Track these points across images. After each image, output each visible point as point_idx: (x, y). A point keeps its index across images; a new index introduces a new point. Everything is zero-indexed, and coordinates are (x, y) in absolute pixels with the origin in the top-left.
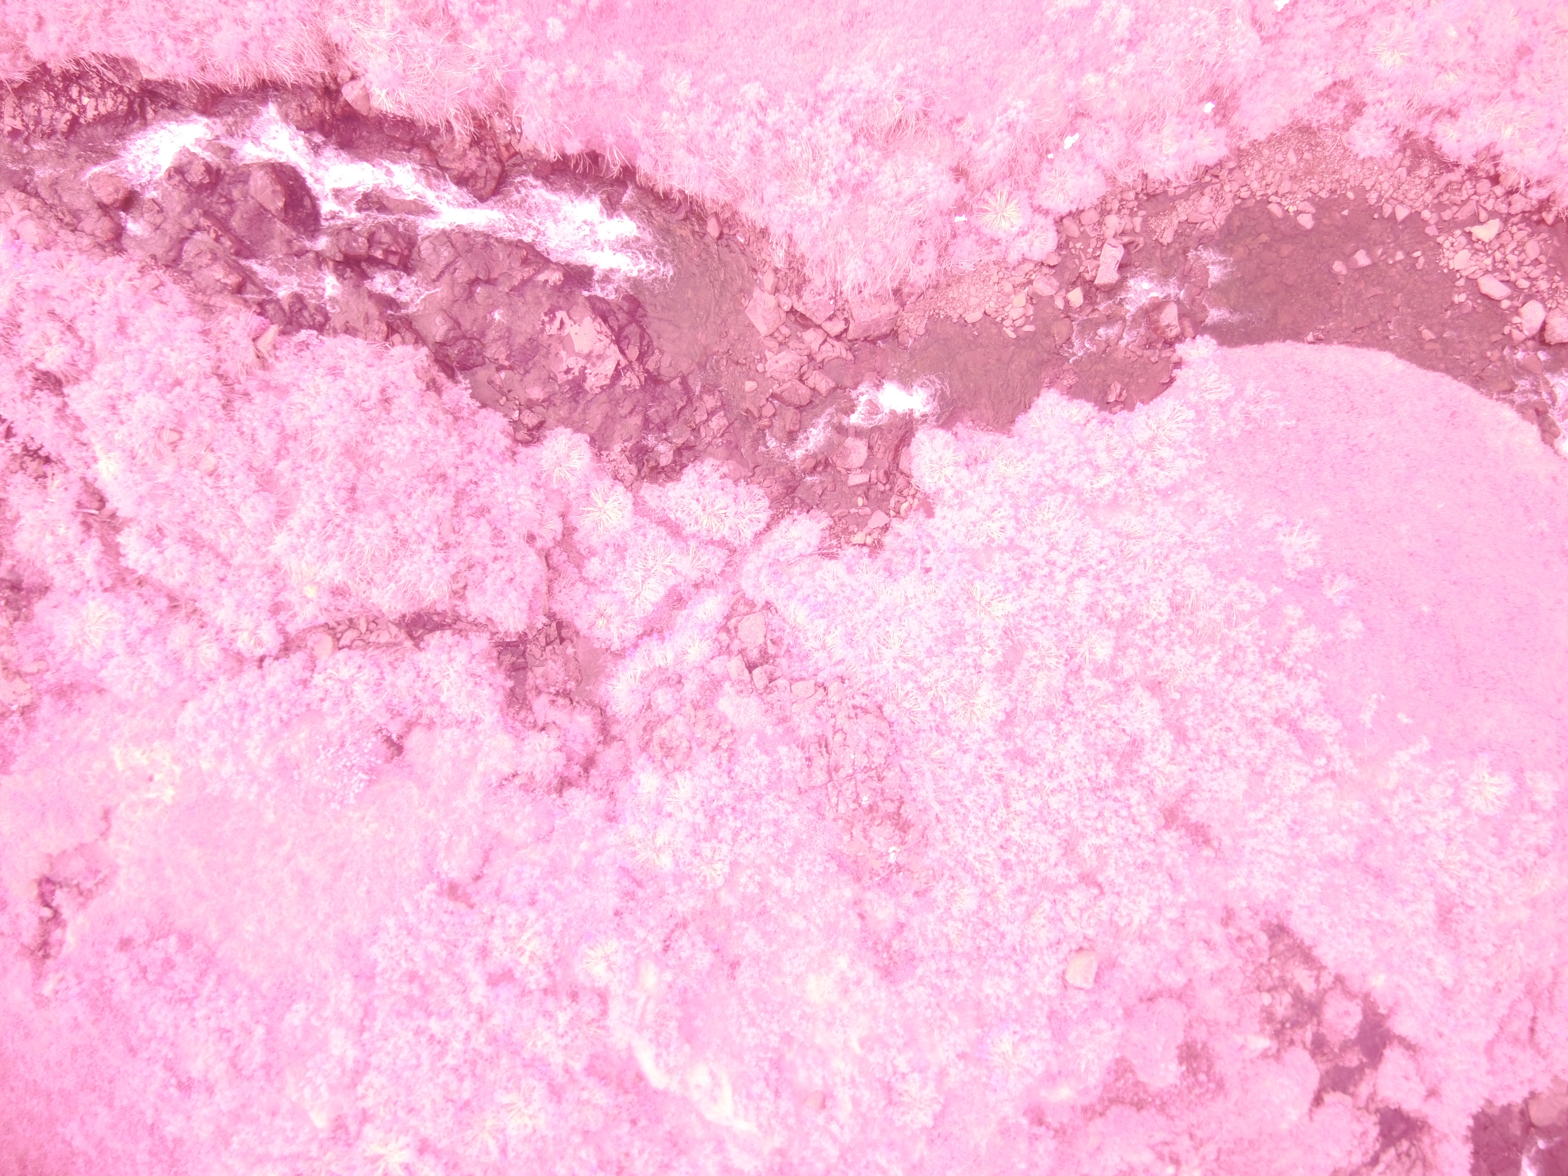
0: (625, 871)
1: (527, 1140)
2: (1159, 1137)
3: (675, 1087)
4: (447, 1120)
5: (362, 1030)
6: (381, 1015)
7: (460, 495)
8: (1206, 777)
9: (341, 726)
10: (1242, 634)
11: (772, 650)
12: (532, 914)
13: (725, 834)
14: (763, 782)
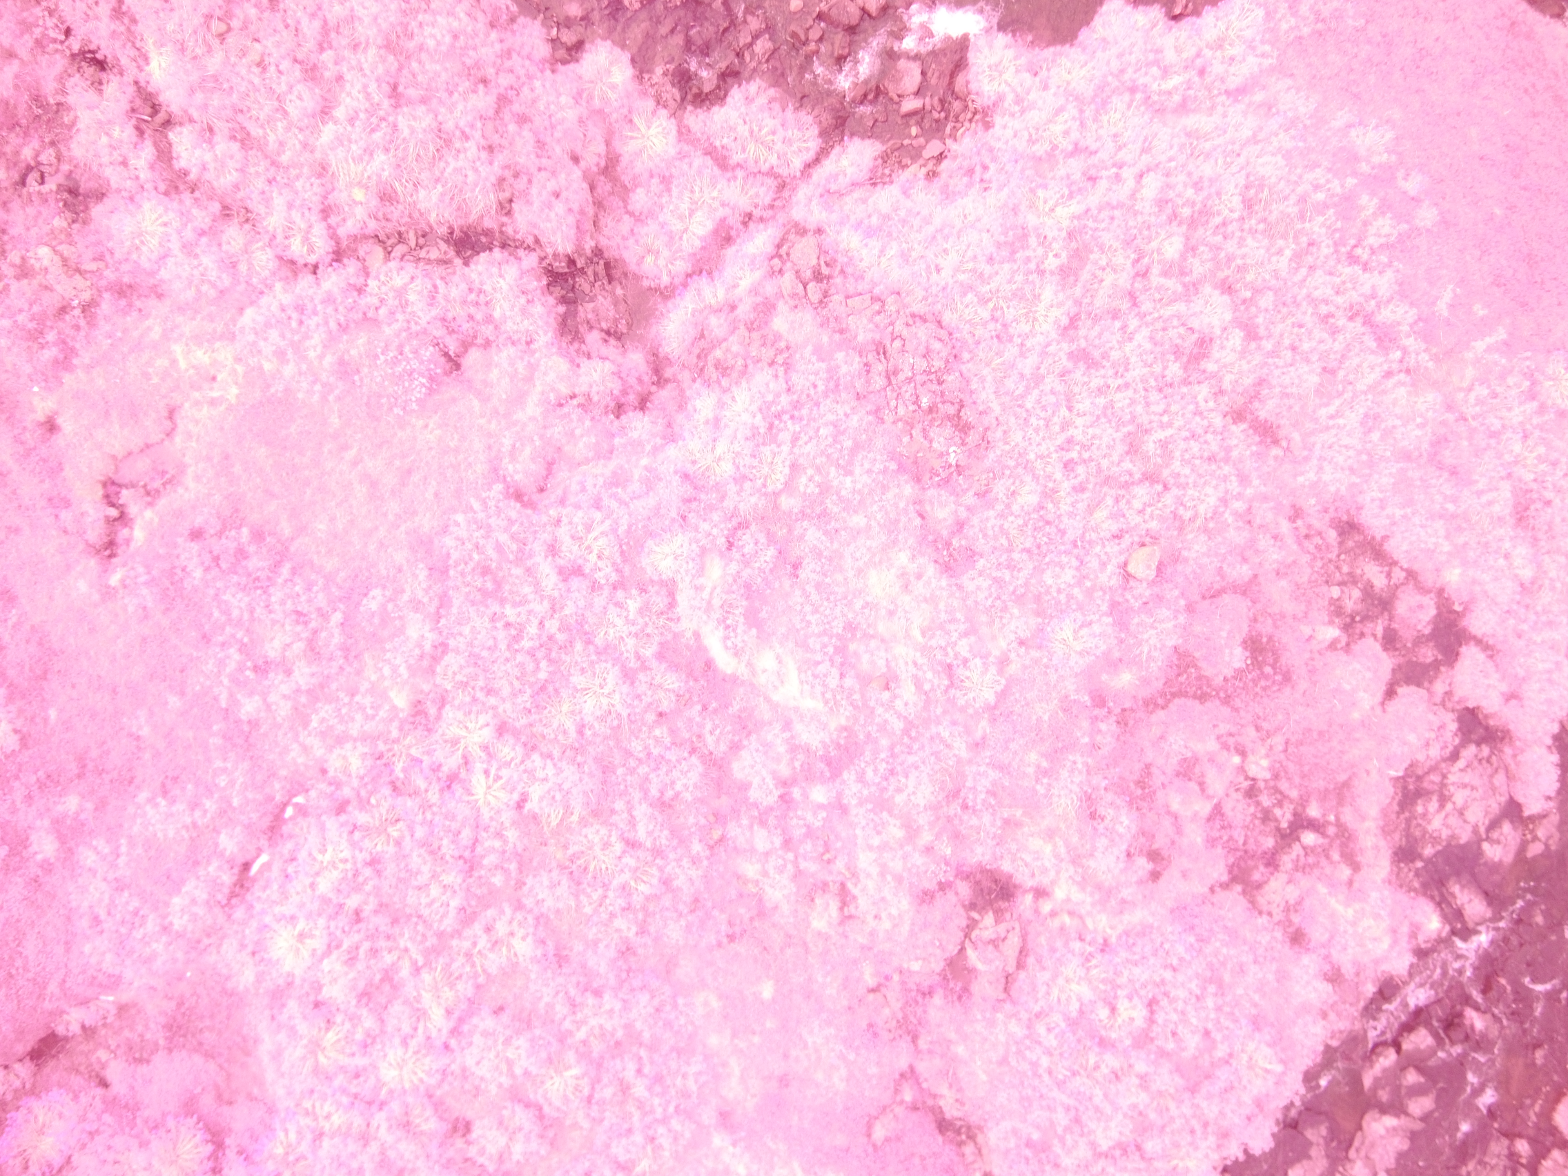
0: (686, 476)
1: (602, 719)
2: (1223, 728)
3: (742, 671)
4: (524, 699)
5: (438, 617)
6: (456, 602)
7: (503, 101)
8: (1277, 372)
9: (398, 335)
10: (1316, 227)
11: (825, 271)
12: (598, 516)
13: (785, 436)
14: (821, 387)
